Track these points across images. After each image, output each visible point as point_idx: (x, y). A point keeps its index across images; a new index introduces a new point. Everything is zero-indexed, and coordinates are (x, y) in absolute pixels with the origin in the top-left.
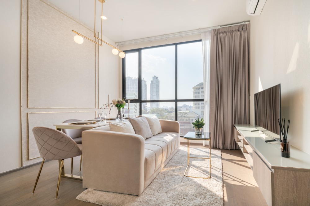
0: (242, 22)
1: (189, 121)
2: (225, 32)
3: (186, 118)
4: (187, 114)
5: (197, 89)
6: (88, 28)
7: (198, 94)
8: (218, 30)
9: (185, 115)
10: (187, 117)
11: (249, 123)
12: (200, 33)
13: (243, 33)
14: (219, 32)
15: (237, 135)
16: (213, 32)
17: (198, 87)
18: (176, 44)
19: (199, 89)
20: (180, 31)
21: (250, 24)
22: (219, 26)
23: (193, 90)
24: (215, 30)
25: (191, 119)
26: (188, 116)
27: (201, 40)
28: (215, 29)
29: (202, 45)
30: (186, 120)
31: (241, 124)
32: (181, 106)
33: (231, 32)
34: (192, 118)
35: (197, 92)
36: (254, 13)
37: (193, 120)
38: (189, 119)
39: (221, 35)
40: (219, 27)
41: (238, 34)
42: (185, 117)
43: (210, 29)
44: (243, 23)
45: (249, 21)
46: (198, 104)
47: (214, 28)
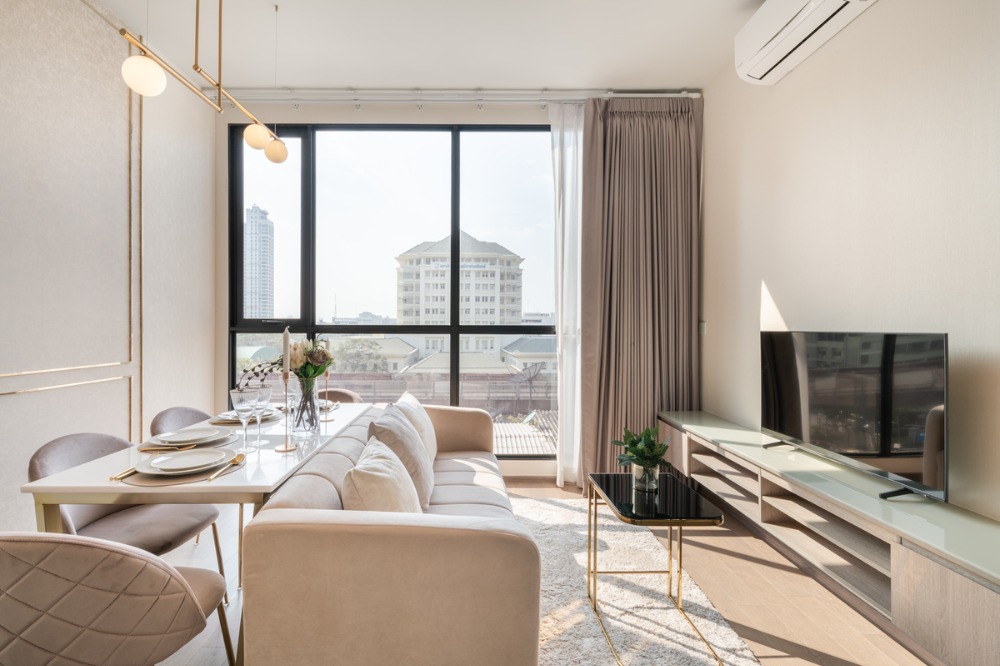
0: (679, 91)
1: (386, 370)
2: (632, 114)
3: (373, 361)
4: (377, 347)
5: (411, 262)
6: (100, 11)
7: (414, 281)
8: (607, 103)
9: (372, 351)
10: (378, 357)
11: (700, 409)
12: (543, 103)
13: (682, 125)
14: (609, 110)
15: (691, 453)
16: (591, 109)
17: (415, 255)
18: (455, 130)
19: (418, 262)
20: (479, 85)
21: (702, 100)
22: (610, 90)
23: (398, 265)
24: (596, 102)
25: (391, 361)
26: (381, 352)
27: (547, 128)
28: (599, 100)
29: (553, 148)
30: (375, 366)
31: (677, 409)
32: (354, 317)
33: (650, 115)
34: (395, 361)
35: (412, 274)
36: (761, 79)
37: (399, 366)
38: (385, 364)
39: (617, 121)
40: (611, 95)
41: (669, 125)
42: (370, 355)
43: (583, 96)
44: (684, 94)
45: (698, 91)
46: (414, 314)
47: (596, 95)
